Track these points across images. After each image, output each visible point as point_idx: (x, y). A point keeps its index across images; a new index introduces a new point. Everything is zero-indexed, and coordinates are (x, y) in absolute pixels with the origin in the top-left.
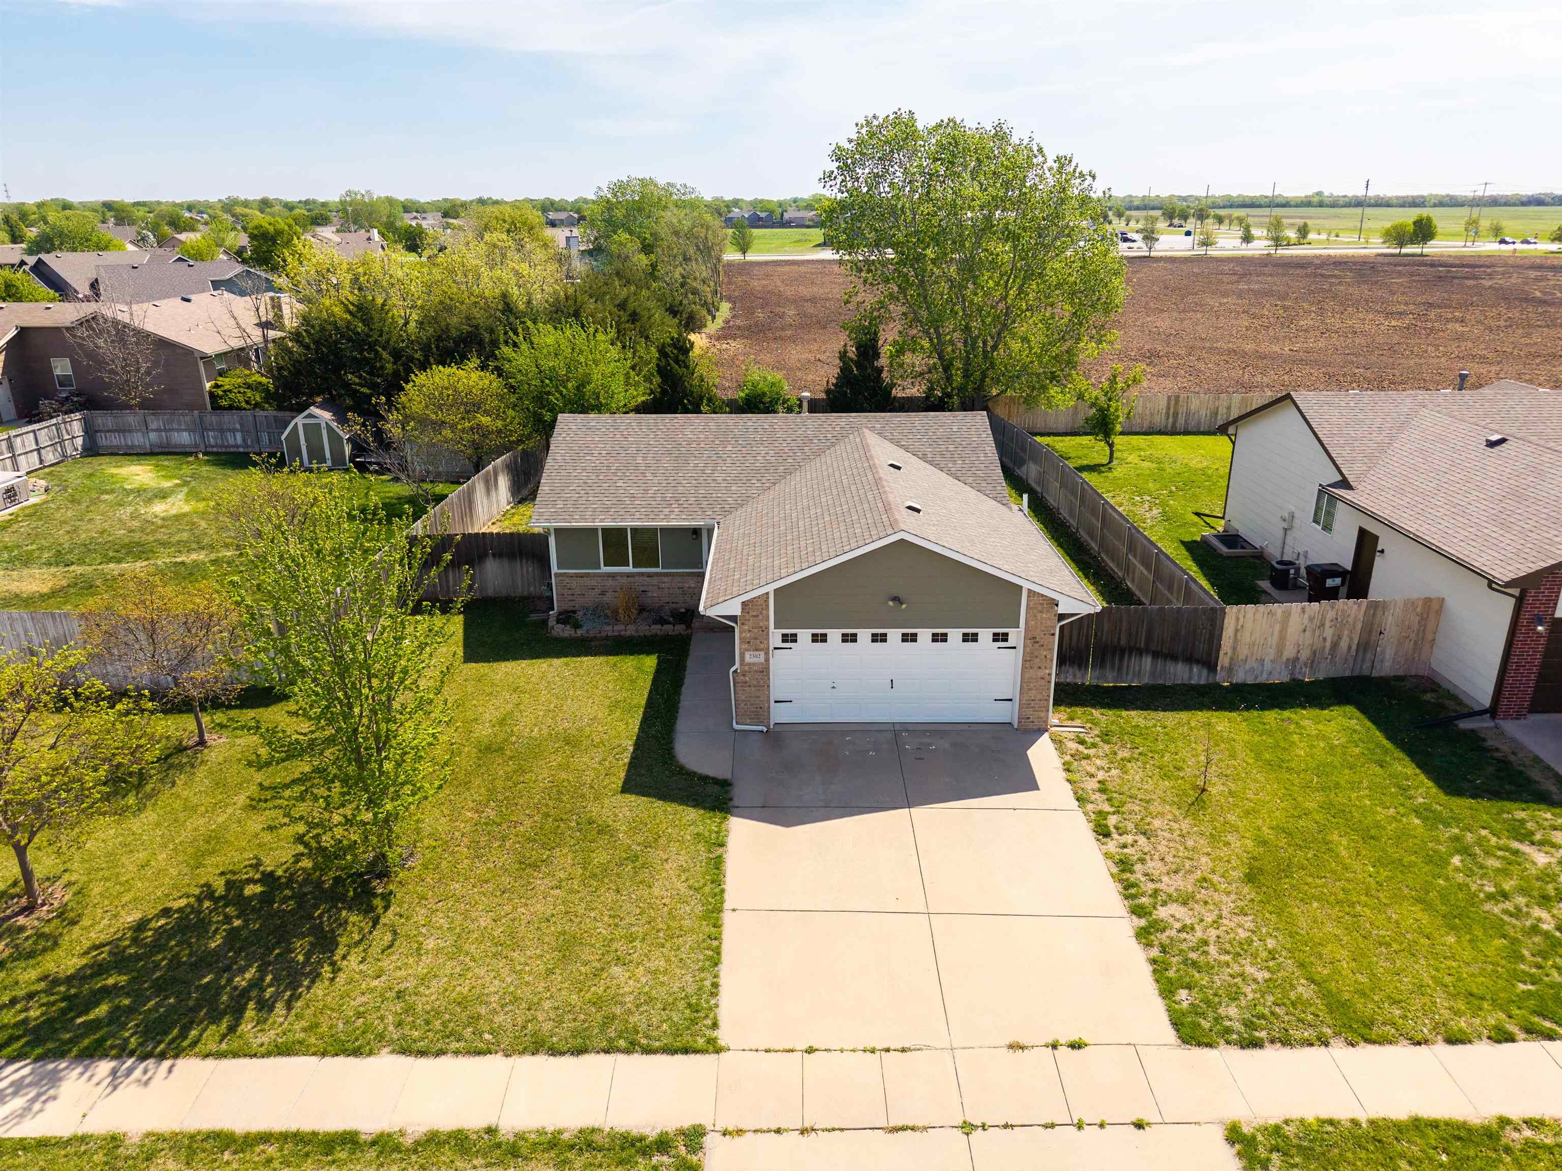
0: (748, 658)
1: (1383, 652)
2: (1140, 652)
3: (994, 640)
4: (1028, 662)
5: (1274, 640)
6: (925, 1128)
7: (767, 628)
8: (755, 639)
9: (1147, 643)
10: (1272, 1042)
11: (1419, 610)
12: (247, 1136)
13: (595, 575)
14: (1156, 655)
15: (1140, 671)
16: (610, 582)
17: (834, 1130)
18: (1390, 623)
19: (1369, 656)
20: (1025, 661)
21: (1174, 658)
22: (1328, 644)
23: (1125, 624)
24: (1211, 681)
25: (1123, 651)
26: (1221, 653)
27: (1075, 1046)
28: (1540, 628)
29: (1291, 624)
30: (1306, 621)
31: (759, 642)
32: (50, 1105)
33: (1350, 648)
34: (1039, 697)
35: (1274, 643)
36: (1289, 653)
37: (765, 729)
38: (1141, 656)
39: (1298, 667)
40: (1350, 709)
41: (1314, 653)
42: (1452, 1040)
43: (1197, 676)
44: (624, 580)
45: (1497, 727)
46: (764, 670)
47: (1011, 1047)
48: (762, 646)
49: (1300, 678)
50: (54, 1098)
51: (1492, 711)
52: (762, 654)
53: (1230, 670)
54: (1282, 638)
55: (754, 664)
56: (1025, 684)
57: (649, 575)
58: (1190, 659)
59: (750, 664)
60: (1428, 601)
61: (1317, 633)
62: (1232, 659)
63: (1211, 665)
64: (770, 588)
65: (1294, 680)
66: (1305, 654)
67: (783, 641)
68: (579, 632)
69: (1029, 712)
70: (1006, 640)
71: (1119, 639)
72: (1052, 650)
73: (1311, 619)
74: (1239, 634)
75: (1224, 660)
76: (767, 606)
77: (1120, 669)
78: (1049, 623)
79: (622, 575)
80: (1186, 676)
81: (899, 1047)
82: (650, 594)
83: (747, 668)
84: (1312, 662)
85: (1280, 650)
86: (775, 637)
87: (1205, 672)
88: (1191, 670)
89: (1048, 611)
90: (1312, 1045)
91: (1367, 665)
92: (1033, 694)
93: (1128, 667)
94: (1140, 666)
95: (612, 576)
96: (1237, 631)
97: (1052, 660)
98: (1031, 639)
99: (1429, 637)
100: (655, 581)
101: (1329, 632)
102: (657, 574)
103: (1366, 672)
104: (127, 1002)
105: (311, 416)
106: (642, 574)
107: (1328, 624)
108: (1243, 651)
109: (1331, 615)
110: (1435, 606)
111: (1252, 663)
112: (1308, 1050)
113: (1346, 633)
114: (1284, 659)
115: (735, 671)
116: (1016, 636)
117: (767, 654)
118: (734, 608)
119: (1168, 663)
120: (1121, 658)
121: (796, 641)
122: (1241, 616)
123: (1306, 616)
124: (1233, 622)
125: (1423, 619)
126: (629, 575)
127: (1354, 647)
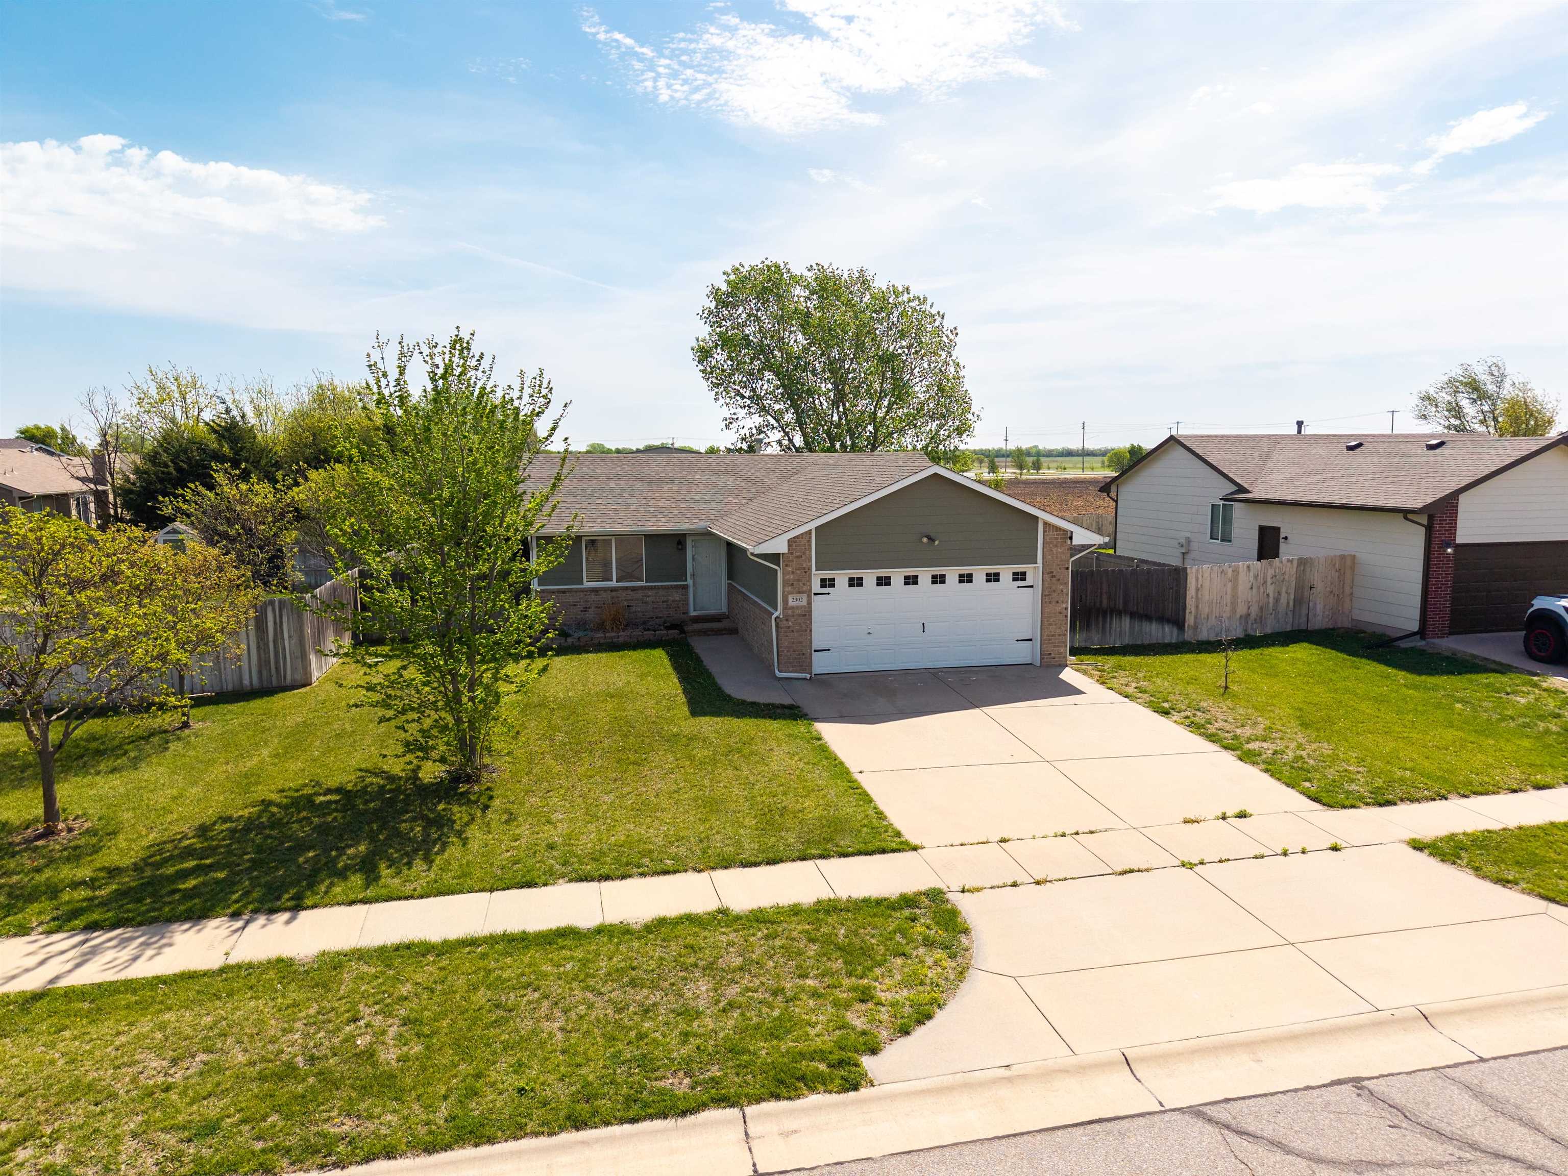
0: (791, 602)
1: (1315, 608)
2: (1120, 613)
3: (1014, 580)
4: (1047, 597)
5: (1228, 598)
6: (1147, 870)
7: (810, 569)
8: (799, 580)
9: (1126, 603)
10: (1402, 800)
11: (1337, 566)
12: (445, 942)
13: (577, 591)
14: (1133, 615)
15: (1121, 631)
16: (593, 598)
17: (1066, 879)
18: (1317, 578)
19: (1304, 608)
20: (1043, 595)
21: (1148, 618)
22: (1271, 600)
23: (1105, 586)
24: (1181, 640)
25: (1105, 613)
26: (1187, 611)
27: (1242, 815)
28: (1449, 550)
29: (1240, 582)
30: (1252, 579)
31: (800, 584)
32: (166, 950)
33: (1288, 603)
34: (1058, 631)
35: (1229, 601)
36: (1241, 610)
37: (808, 676)
38: (1121, 616)
39: (1250, 622)
40: (1305, 645)
41: (1261, 608)
42: (1539, 787)
43: (1168, 634)
44: (606, 596)
45: (1428, 643)
46: (807, 614)
47: (1185, 822)
48: (805, 588)
49: (1253, 633)
50: (170, 945)
51: (1422, 633)
52: (804, 598)
53: (1196, 627)
54: (1234, 596)
55: (797, 607)
56: (1045, 619)
57: (634, 589)
58: (1162, 619)
59: (793, 608)
60: (1343, 557)
61: (1262, 590)
62: (1196, 617)
63: (1179, 623)
64: (812, 526)
65: (1247, 636)
66: (1254, 610)
67: (822, 586)
68: (570, 640)
69: (1049, 648)
70: (1024, 579)
71: (1101, 602)
72: (1066, 583)
73: (1256, 577)
74: (1200, 594)
75: (1190, 620)
76: (810, 545)
77: (1104, 628)
78: (1064, 557)
79: (605, 589)
80: (1160, 635)
81: (1087, 831)
82: (634, 609)
83: (790, 612)
84: (1260, 620)
85: (1234, 610)
86: (816, 577)
87: (1175, 631)
88: (1163, 630)
89: (1062, 545)
90: (1434, 800)
91: (1304, 619)
92: (1052, 628)
93: (1111, 628)
94: (1121, 627)
95: (595, 591)
96: (1197, 590)
97: (1067, 595)
98: (1049, 574)
99: (1347, 590)
100: (640, 594)
101: (1271, 589)
102: (641, 588)
103: (1303, 627)
104: (221, 875)
105: (175, 531)
106: (627, 588)
107: (1269, 581)
108: (1205, 610)
109: (1270, 572)
110: (1349, 563)
111: (1213, 621)
112: (1432, 803)
113: (1284, 590)
114: (1238, 616)
115: (777, 618)
116: (1034, 572)
117: (809, 597)
118: (779, 546)
119: (1144, 624)
120: (1105, 617)
121: (833, 586)
122: (1200, 577)
123: (1252, 574)
124: (1194, 580)
125: (1341, 572)
126: (613, 590)
127: (1291, 603)
